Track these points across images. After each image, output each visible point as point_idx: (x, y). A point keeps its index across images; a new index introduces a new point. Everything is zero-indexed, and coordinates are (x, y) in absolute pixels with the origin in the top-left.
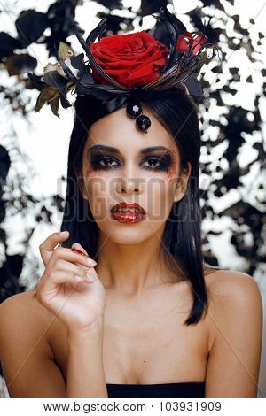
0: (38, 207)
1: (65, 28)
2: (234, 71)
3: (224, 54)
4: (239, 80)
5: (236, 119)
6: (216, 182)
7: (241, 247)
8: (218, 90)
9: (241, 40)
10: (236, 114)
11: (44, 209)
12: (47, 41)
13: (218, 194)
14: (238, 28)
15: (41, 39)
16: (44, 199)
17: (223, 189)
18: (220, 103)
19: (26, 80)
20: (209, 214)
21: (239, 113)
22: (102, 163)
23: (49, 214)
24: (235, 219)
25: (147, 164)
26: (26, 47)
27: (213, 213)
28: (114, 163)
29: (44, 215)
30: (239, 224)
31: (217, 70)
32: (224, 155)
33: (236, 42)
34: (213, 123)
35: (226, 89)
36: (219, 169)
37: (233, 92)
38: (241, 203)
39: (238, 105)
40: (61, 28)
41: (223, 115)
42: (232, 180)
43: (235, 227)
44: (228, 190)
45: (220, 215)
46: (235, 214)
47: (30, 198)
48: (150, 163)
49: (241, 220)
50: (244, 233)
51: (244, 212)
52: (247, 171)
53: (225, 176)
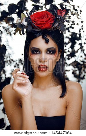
0: (15, 63)
1: (23, 9)
2: (73, 22)
3: (70, 17)
4: (74, 24)
5: (74, 36)
6: (68, 55)
7: (75, 75)
8: (68, 28)
9: (75, 12)
10: (74, 34)
11: (16, 64)
12: (17, 13)
13: (69, 59)
14: (74, 9)
15: (16, 12)
16: (17, 61)
17: (70, 57)
18: (69, 31)
19: (11, 25)
20: (66, 65)
21: (75, 34)
22: (35, 52)
23: (18, 65)
24: (74, 66)
25: (48, 52)
26: (11, 15)
27: (67, 65)
28: (38, 52)
29: (16, 65)
30: (75, 68)
31: (68, 21)
32: (70, 47)
33: (74, 13)
34: (67, 37)
35: (71, 27)
36: (69, 51)
38: (75, 62)
39: (74, 32)
40: (21, 9)
41: (70, 35)
42: (73, 55)
43: (74, 69)
44: (71, 58)
45: (69, 65)
46: (74, 65)
47: (12, 60)
48: (49, 52)
49: (75, 67)
50: (76, 71)
51: (76, 64)
52: (77, 52)
53: (71, 54)
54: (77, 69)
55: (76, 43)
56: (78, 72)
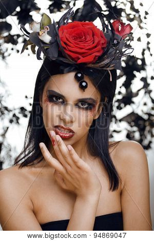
1: (29, 7)
6: (118, 101)
9: (135, 15)
12: (18, 14)
13: (119, 108)
14: (133, 8)
15: (15, 13)
16: (15, 109)
19: (4, 37)
20: (113, 120)
24: (129, 123)
27: (116, 120)
30: (132, 126)
32: (123, 85)
33: (132, 17)
36: (120, 93)
38: (133, 114)
40: (26, 6)
41: (123, 60)
42: (128, 100)
43: (129, 128)
44: (125, 106)
48: (82, 104)
49: (133, 124)
50: (134, 132)
51: (134, 119)
52: (137, 94)
53: (124, 98)
54: (135, 129)
55: (135, 76)
56: (137, 135)
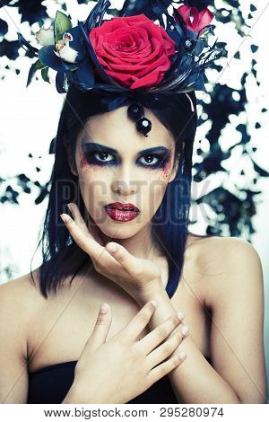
3: (212, 27)
4: (226, 56)
5: (221, 98)
9: (230, 12)
10: (222, 91)
17: (203, 174)
21: (225, 92)
24: (213, 207)
25: (143, 160)
30: (218, 213)
36: (199, 152)
37: (219, 68)
39: (222, 84)
43: (213, 215)
44: (207, 175)
45: (199, 201)
46: (214, 202)
49: (220, 208)
52: (228, 155)
54: (222, 217)
55: (227, 121)
